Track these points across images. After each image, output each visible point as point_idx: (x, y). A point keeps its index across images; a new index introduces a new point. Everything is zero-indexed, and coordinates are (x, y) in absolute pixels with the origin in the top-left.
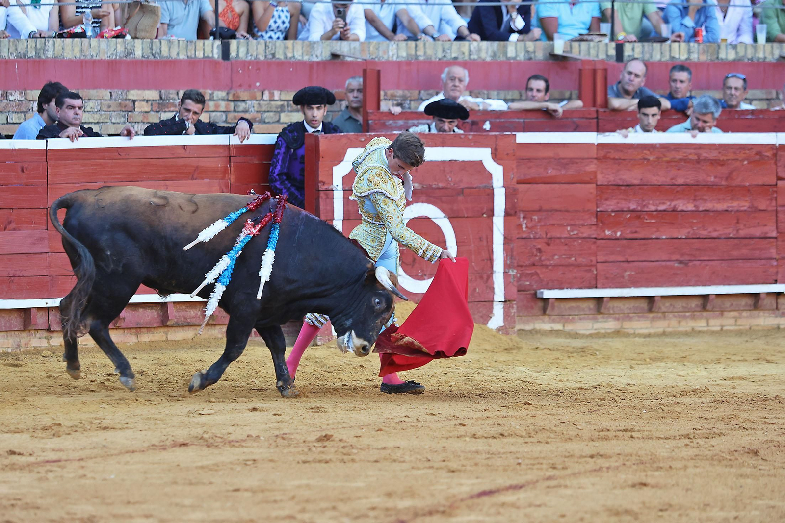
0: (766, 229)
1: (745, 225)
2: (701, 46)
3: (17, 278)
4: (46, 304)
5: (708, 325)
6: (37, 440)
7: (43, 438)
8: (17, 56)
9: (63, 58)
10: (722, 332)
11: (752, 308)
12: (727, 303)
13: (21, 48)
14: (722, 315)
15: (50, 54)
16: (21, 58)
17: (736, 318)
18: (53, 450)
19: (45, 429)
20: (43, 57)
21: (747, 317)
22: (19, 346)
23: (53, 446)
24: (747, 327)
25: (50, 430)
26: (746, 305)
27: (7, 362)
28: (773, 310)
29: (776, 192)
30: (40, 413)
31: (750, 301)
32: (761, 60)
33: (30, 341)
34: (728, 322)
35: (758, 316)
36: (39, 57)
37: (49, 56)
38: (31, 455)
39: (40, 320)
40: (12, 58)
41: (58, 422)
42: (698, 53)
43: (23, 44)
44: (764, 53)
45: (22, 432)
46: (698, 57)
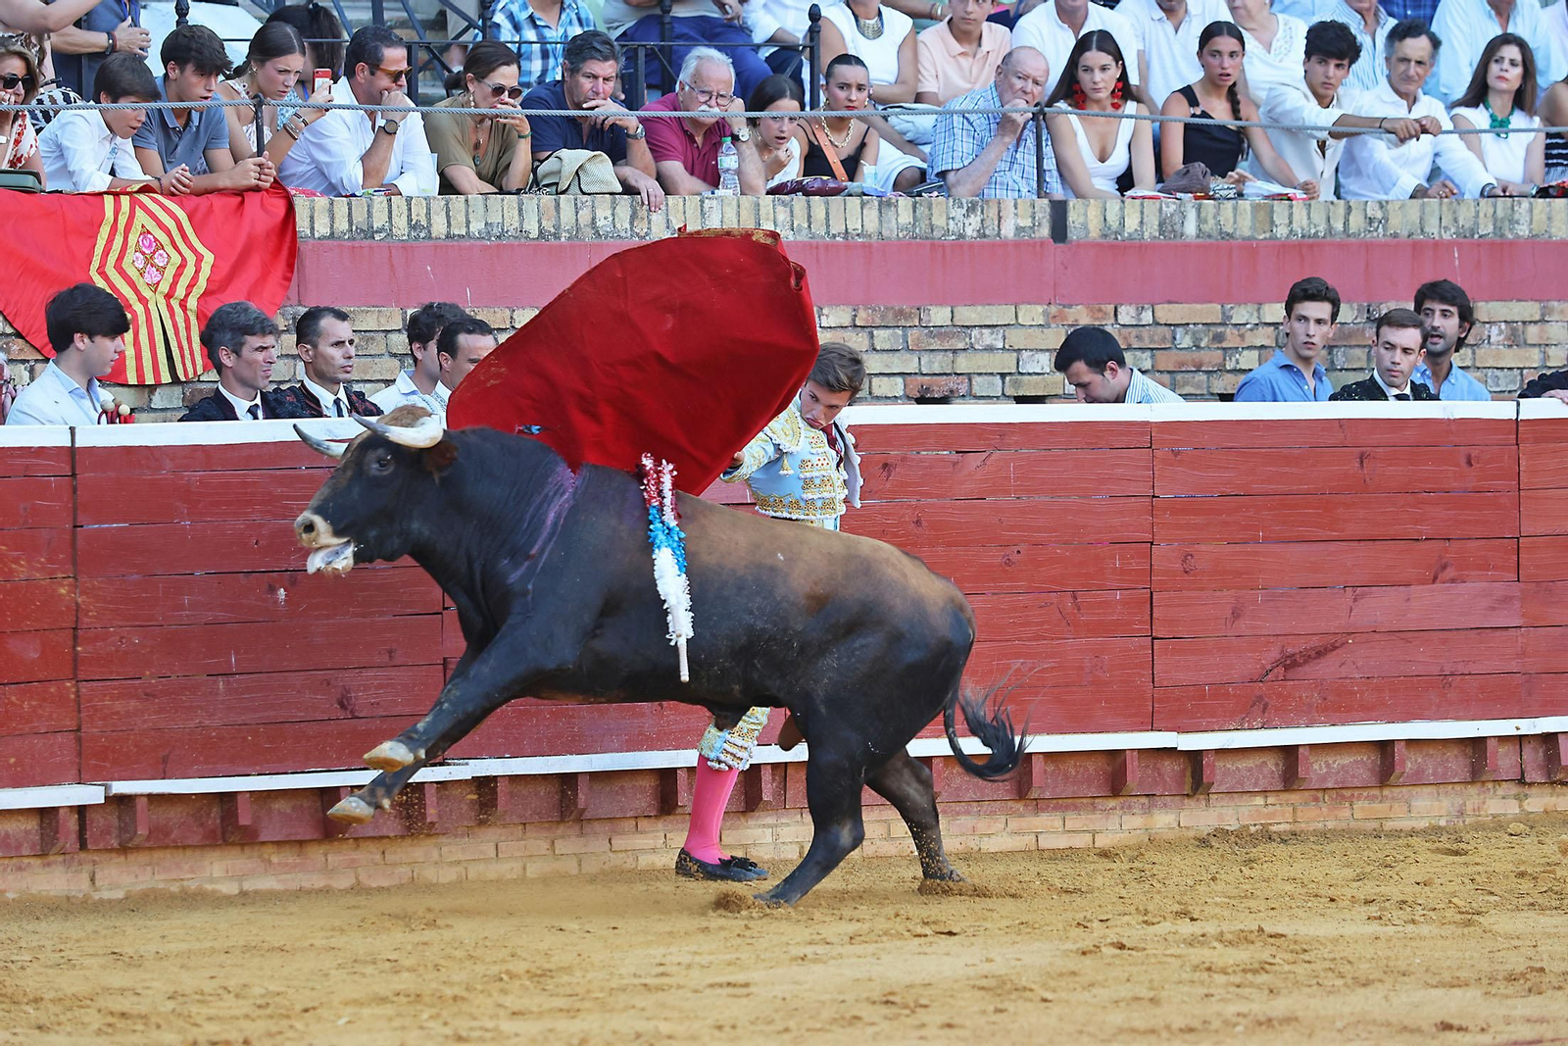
3: (1459, 678)
4: (1518, 729)
6: (1495, 1000)
7: (1507, 997)
8: (1457, 234)
9: (1550, 237)
13: (1465, 216)
15: (1523, 230)
16: (1465, 237)
18: (1528, 1020)
19: (1512, 978)
20: (1510, 236)
22: (1461, 813)
23: (1528, 1012)
25: (1522, 982)
27: (1437, 845)
30: (1505, 946)
33: (1484, 803)
36: (1502, 236)
37: (1521, 234)
38: (1483, 1030)
39: (1505, 761)
40: (1446, 236)
41: (1538, 965)
43: (1468, 209)
45: (1467, 985)
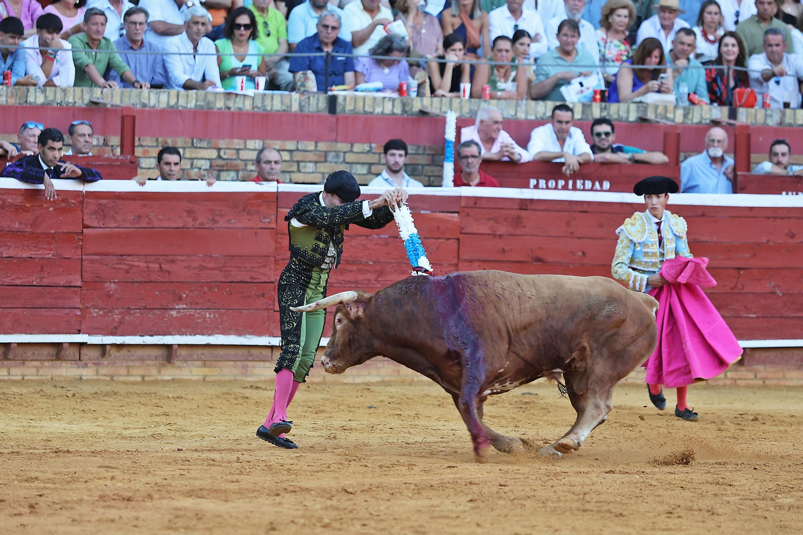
0: (71, 278)
1: (48, 273)
2: (10, 89)
5: (9, 374)
10: (23, 382)
11: (54, 358)
12: (29, 352)
14: (24, 364)
17: (37, 368)
21: (49, 367)
24: (49, 377)
26: (48, 355)
28: (76, 360)
29: (82, 240)
31: (52, 351)
32: (70, 105)
34: (30, 371)
35: (61, 366)
42: (7, 96)
44: (74, 97)
46: (7, 101)
